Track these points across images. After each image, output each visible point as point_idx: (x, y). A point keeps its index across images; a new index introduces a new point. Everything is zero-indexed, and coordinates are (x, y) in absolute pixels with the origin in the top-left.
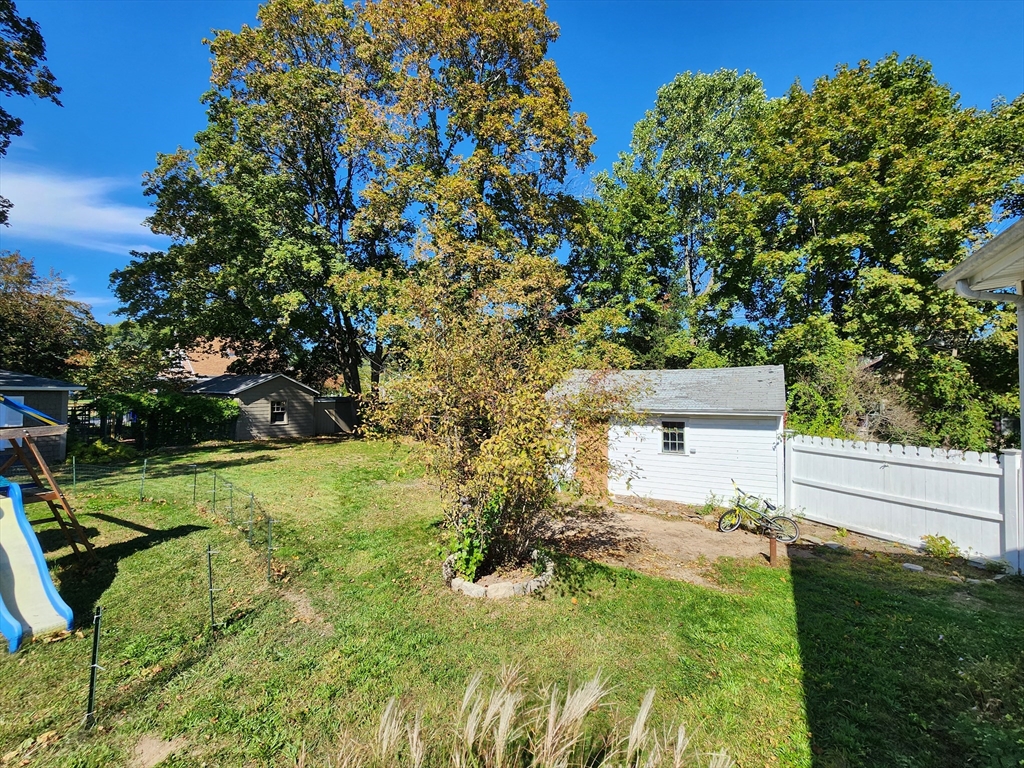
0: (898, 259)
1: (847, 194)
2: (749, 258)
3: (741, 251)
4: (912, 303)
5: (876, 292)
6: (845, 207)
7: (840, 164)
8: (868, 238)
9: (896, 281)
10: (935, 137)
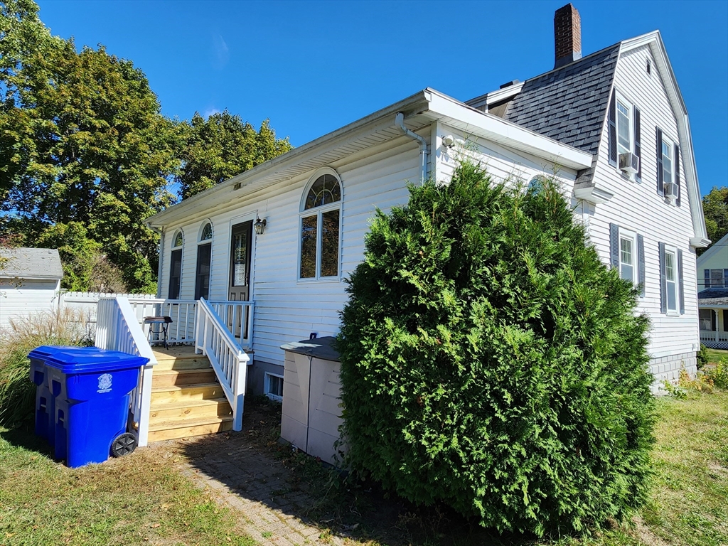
0: (121, 193)
1: (99, 143)
2: (25, 162)
3: (17, 155)
4: (125, 218)
5: (108, 208)
6: (97, 151)
7: (97, 118)
8: (108, 175)
9: (120, 204)
10: (147, 127)
